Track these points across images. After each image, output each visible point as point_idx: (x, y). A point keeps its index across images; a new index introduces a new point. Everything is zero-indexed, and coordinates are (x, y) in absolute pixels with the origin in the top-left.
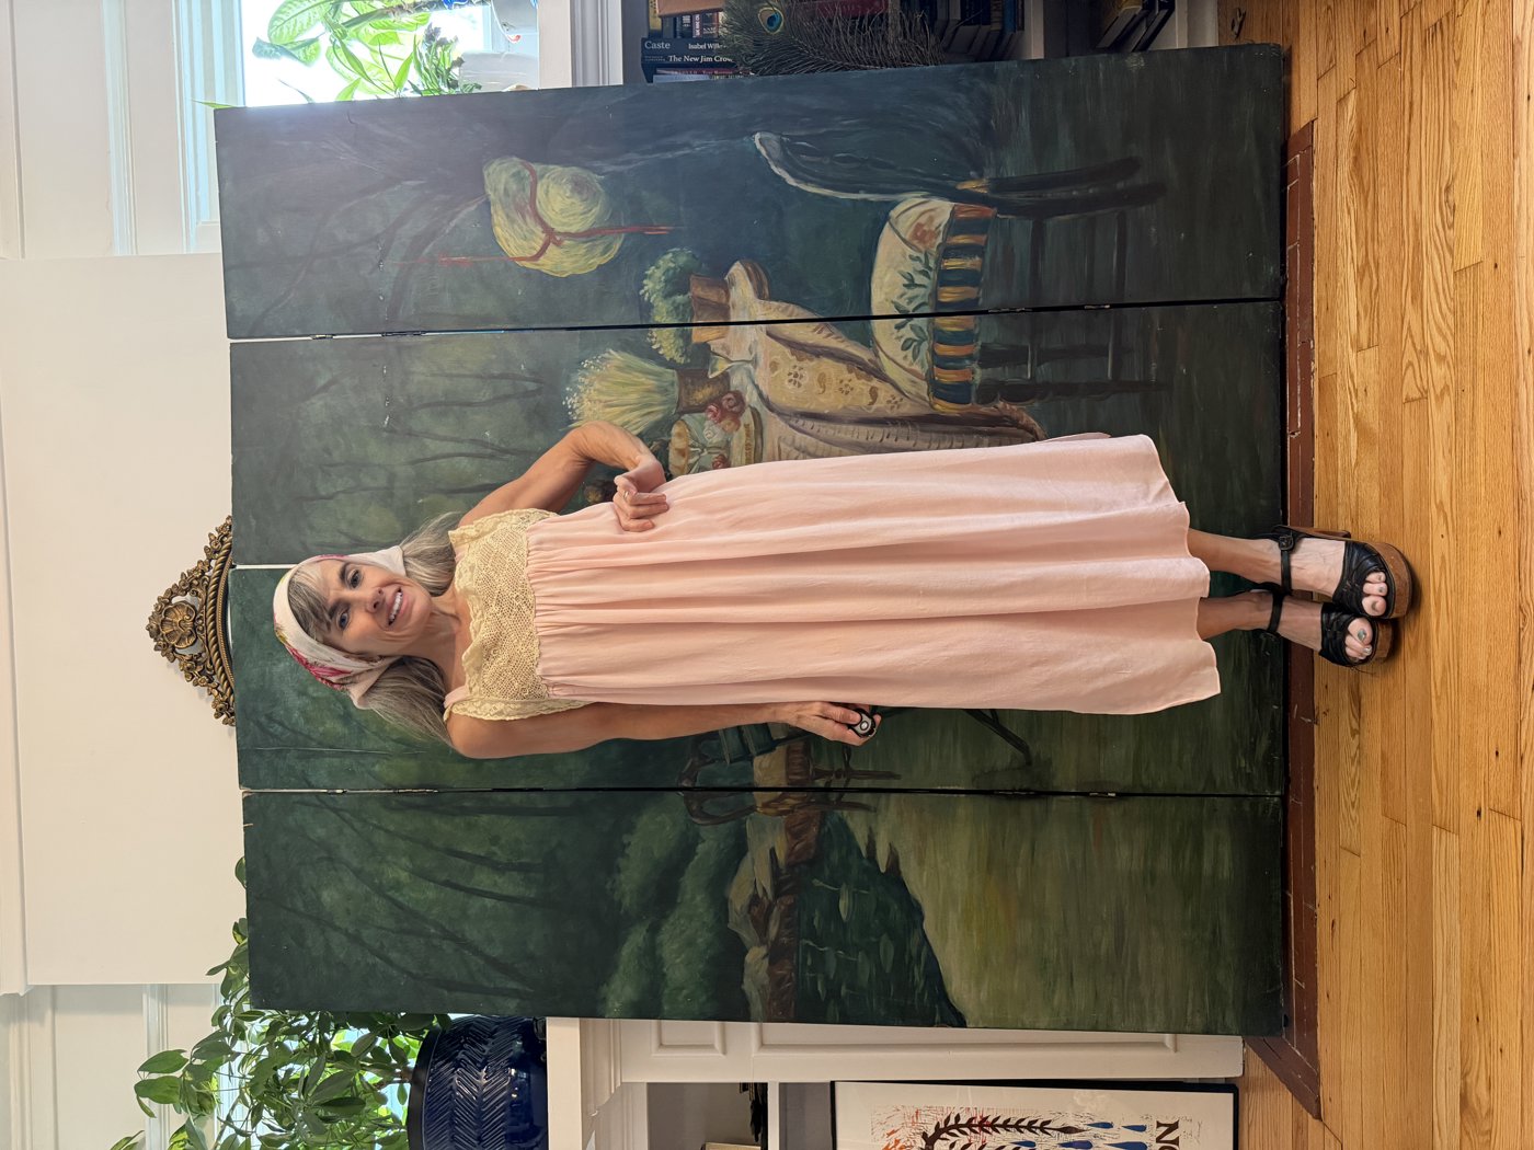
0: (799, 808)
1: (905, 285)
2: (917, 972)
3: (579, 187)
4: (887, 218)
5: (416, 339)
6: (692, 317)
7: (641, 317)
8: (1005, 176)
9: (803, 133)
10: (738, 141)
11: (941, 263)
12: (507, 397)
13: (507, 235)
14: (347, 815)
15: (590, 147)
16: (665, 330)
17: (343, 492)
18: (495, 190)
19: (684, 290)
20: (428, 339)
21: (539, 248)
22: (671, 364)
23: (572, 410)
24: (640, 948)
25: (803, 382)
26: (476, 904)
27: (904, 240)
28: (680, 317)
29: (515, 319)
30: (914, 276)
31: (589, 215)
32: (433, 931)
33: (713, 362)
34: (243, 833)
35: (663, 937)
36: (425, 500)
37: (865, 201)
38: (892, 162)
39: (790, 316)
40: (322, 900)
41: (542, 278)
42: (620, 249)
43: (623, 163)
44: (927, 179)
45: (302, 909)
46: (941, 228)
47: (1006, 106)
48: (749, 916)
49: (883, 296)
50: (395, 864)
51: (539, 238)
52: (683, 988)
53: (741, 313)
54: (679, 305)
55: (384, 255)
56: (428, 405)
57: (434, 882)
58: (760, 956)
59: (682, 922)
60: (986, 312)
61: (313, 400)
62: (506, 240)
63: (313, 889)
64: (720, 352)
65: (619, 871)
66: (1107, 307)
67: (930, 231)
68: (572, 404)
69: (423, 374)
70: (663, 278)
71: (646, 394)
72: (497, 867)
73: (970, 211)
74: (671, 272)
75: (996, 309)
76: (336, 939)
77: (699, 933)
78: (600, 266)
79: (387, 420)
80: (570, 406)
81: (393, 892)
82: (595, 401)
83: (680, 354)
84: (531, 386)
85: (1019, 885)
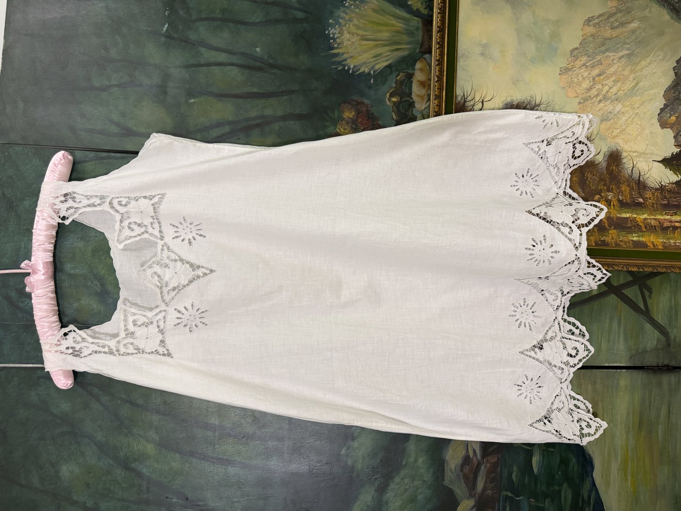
14: (96, 390)
17: (116, 86)
22: (416, 13)
23: (333, 38)
26: (219, 471)
32: (175, 500)
35: (389, 495)
36: (197, 100)
40: (61, 474)
45: (38, 485)
48: (461, 475)
50: (141, 436)
56: (206, 19)
57: (179, 453)
59: (406, 482)
63: (51, 463)
65: (353, 440)
68: (334, 34)
71: (395, 34)
77: (420, 490)
79: (166, 26)
80: (331, 36)
81: (137, 463)
82: (353, 34)
83: (424, 7)
84: (300, 15)
85: (660, 438)
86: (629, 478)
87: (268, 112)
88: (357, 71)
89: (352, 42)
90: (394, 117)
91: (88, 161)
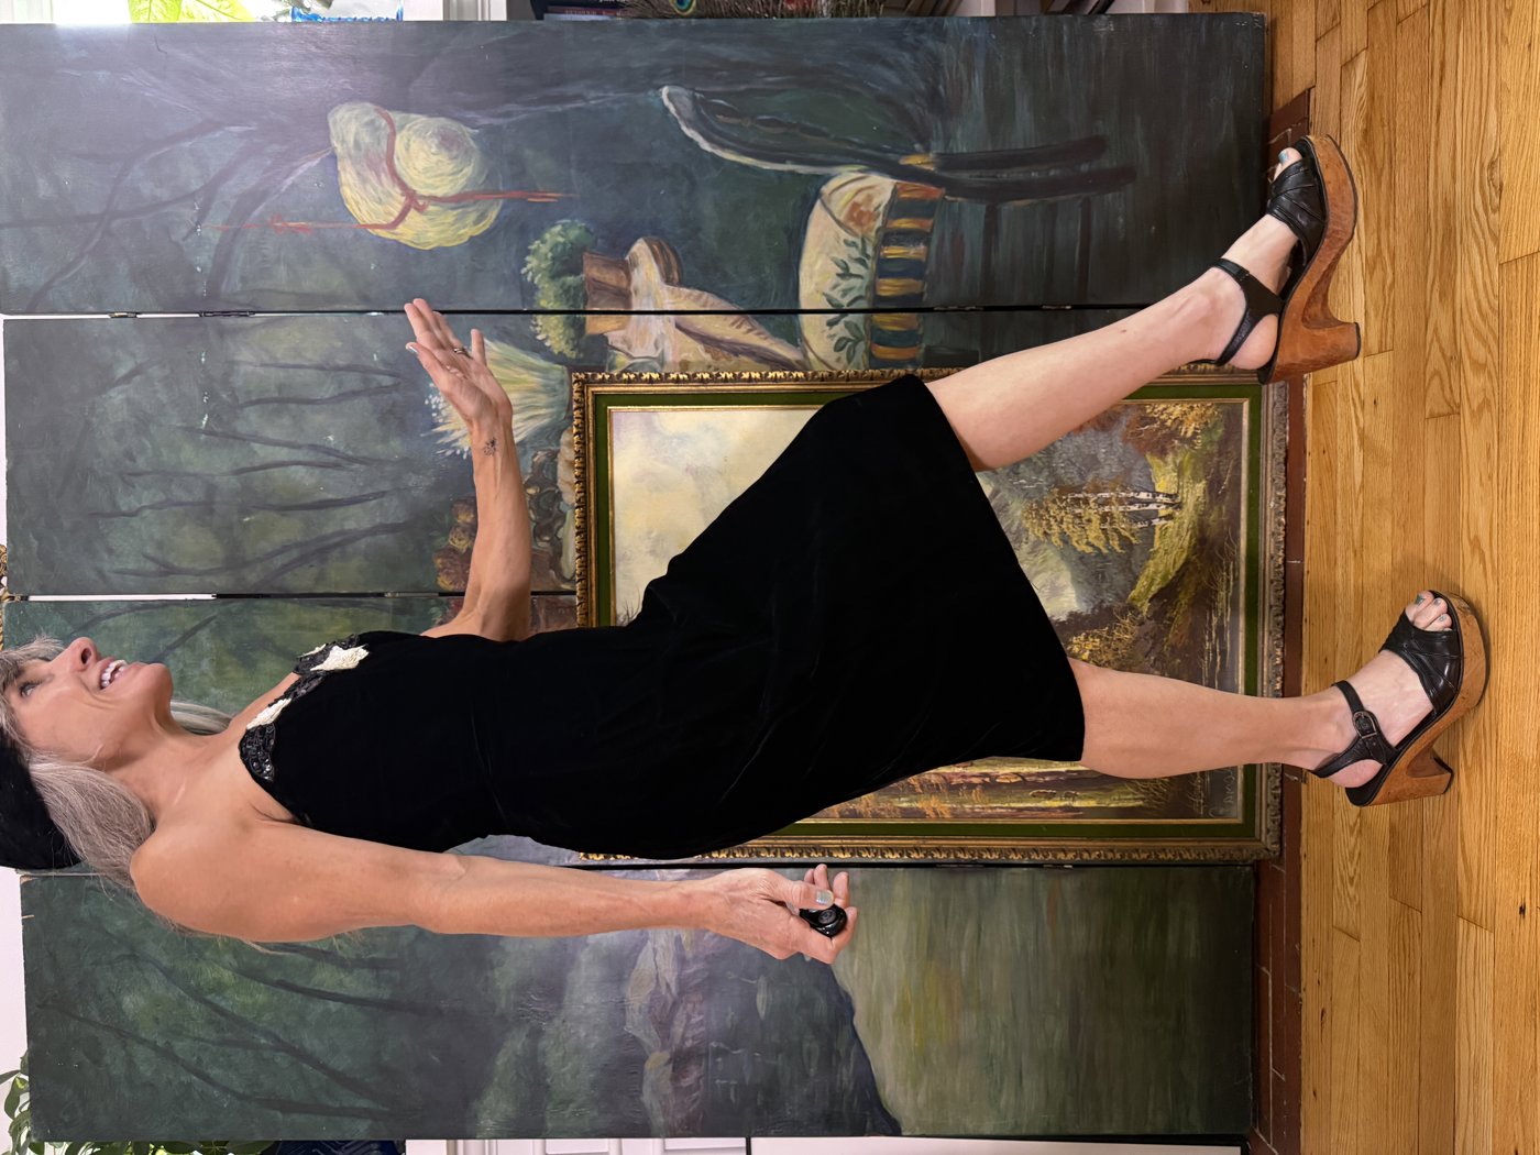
1: (838, 275)
2: (846, 1075)
3: (447, 141)
4: (818, 195)
5: (241, 321)
6: (586, 304)
7: (524, 300)
8: (955, 151)
9: (719, 89)
10: (642, 95)
11: (881, 250)
12: (355, 394)
13: (359, 200)
15: (461, 94)
16: (554, 319)
17: (151, 507)
18: (343, 142)
19: (576, 271)
20: (259, 321)
21: (396, 214)
22: (559, 359)
23: (437, 411)
24: (517, 1056)
26: (318, 1007)
27: (838, 222)
28: (571, 303)
29: (366, 299)
30: (850, 264)
31: (459, 176)
32: (263, 1041)
33: (612, 357)
34: (21, 926)
36: (253, 518)
37: (792, 173)
38: (824, 129)
39: (704, 306)
40: (124, 1006)
41: (401, 249)
42: (498, 217)
43: (499, 116)
44: (866, 151)
45: (98, 1019)
46: (881, 209)
47: (957, 68)
48: (649, 1017)
49: (813, 287)
50: (215, 962)
51: (397, 202)
52: (571, 1101)
53: (645, 301)
54: (570, 287)
55: (202, 215)
56: (258, 402)
57: (265, 983)
58: (662, 1063)
59: (570, 1025)
60: (931, 310)
61: (112, 393)
62: (357, 203)
63: (110, 992)
64: (619, 345)
65: (492, 968)
66: (1068, 307)
67: (868, 212)
68: (437, 404)
69: (251, 364)
70: (550, 255)
71: (529, 395)
72: (342, 964)
73: (915, 191)
74: (560, 249)
75: (942, 306)
76: (141, 1053)
77: (591, 1037)
78: (472, 238)
79: (206, 418)
80: (434, 407)
81: (213, 995)
83: (571, 347)
84: (387, 381)
85: (964, 970)
86: (912, 1029)
87: (350, 525)
90: (533, 516)
91: (120, 614)
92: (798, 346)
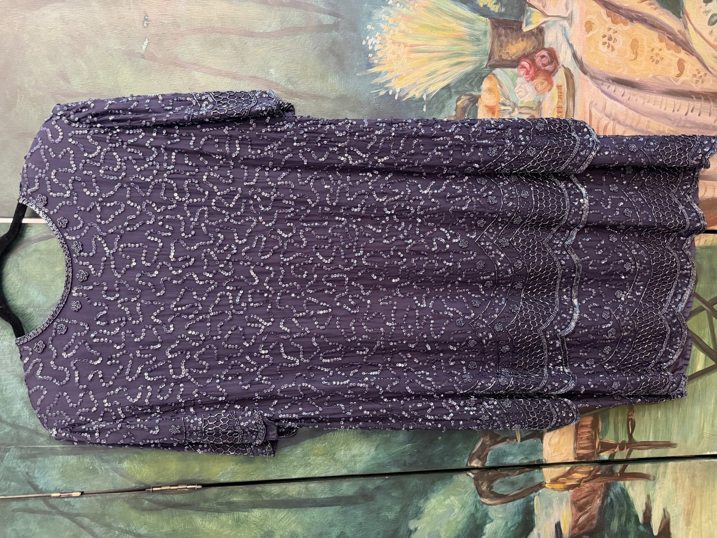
0: (585, 482)
22: (483, 12)
23: (373, 52)
25: (616, 47)
33: (529, 14)
56: (199, 31)
64: (536, 4)
68: (373, 45)
79: (146, 43)
80: (370, 48)
82: (399, 44)
83: (495, 2)
88: (404, 96)
89: (398, 56)
92: (680, 17)
